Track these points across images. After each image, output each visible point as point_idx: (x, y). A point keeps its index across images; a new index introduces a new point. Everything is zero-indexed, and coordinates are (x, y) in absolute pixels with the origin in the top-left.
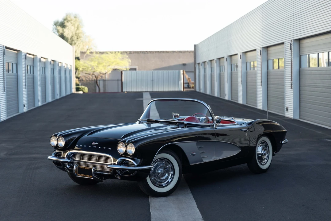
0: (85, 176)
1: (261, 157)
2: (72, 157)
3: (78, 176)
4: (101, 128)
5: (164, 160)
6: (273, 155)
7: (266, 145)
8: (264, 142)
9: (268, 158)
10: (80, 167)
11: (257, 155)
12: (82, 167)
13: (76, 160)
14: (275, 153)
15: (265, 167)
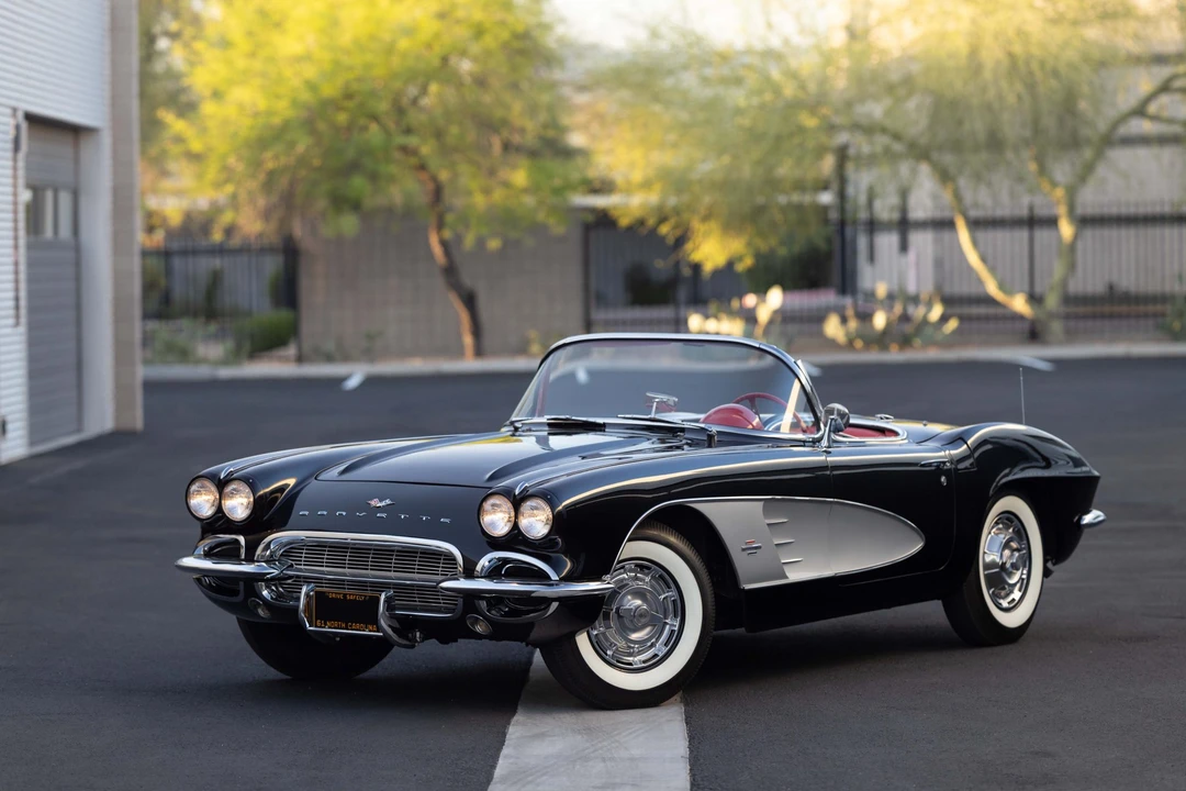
0: (347, 629)
1: (998, 580)
2: (282, 558)
3: (316, 626)
4: (374, 449)
5: (648, 568)
6: (1047, 573)
7: (1019, 530)
8: (1009, 518)
9: (1025, 585)
10: (324, 593)
11: (985, 569)
12: (333, 592)
13: (300, 570)
14: (1054, 564)
15: (1012, 620)
